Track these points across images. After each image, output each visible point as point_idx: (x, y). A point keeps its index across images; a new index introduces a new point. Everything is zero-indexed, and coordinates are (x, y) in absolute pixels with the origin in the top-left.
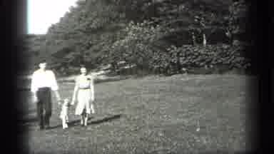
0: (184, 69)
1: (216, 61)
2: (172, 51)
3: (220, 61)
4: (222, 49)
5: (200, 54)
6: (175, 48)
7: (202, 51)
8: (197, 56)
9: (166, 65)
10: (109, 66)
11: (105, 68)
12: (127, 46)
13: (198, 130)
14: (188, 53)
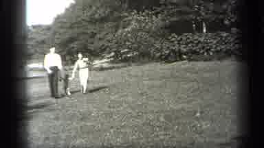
0: (185, 57)
1: (215, 48)
2: (173, 39)
3: (219, 49)
4: (222, 37)
5: (199, 42)
6: (176, 36)
7: (202, 39)
8: (197, 44)
9: (167, 52)
10: (113, 54)
11: (109, 56)
12: (129, 35)
13: (198, 115)
14: (188, 41)
